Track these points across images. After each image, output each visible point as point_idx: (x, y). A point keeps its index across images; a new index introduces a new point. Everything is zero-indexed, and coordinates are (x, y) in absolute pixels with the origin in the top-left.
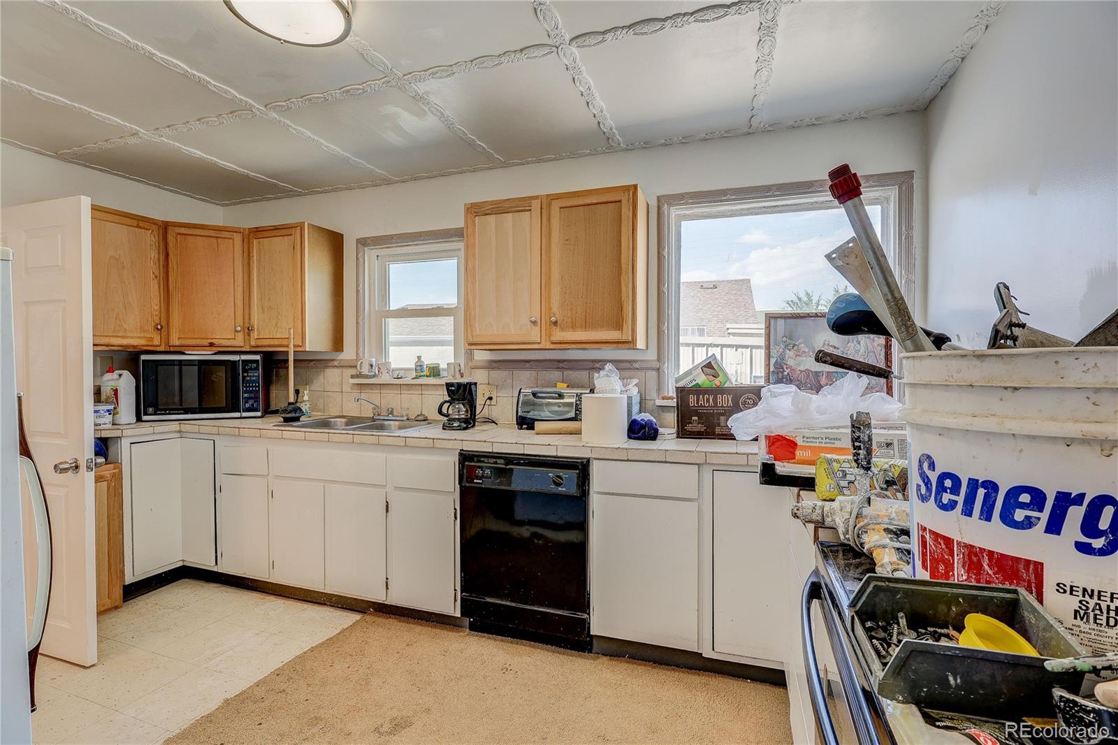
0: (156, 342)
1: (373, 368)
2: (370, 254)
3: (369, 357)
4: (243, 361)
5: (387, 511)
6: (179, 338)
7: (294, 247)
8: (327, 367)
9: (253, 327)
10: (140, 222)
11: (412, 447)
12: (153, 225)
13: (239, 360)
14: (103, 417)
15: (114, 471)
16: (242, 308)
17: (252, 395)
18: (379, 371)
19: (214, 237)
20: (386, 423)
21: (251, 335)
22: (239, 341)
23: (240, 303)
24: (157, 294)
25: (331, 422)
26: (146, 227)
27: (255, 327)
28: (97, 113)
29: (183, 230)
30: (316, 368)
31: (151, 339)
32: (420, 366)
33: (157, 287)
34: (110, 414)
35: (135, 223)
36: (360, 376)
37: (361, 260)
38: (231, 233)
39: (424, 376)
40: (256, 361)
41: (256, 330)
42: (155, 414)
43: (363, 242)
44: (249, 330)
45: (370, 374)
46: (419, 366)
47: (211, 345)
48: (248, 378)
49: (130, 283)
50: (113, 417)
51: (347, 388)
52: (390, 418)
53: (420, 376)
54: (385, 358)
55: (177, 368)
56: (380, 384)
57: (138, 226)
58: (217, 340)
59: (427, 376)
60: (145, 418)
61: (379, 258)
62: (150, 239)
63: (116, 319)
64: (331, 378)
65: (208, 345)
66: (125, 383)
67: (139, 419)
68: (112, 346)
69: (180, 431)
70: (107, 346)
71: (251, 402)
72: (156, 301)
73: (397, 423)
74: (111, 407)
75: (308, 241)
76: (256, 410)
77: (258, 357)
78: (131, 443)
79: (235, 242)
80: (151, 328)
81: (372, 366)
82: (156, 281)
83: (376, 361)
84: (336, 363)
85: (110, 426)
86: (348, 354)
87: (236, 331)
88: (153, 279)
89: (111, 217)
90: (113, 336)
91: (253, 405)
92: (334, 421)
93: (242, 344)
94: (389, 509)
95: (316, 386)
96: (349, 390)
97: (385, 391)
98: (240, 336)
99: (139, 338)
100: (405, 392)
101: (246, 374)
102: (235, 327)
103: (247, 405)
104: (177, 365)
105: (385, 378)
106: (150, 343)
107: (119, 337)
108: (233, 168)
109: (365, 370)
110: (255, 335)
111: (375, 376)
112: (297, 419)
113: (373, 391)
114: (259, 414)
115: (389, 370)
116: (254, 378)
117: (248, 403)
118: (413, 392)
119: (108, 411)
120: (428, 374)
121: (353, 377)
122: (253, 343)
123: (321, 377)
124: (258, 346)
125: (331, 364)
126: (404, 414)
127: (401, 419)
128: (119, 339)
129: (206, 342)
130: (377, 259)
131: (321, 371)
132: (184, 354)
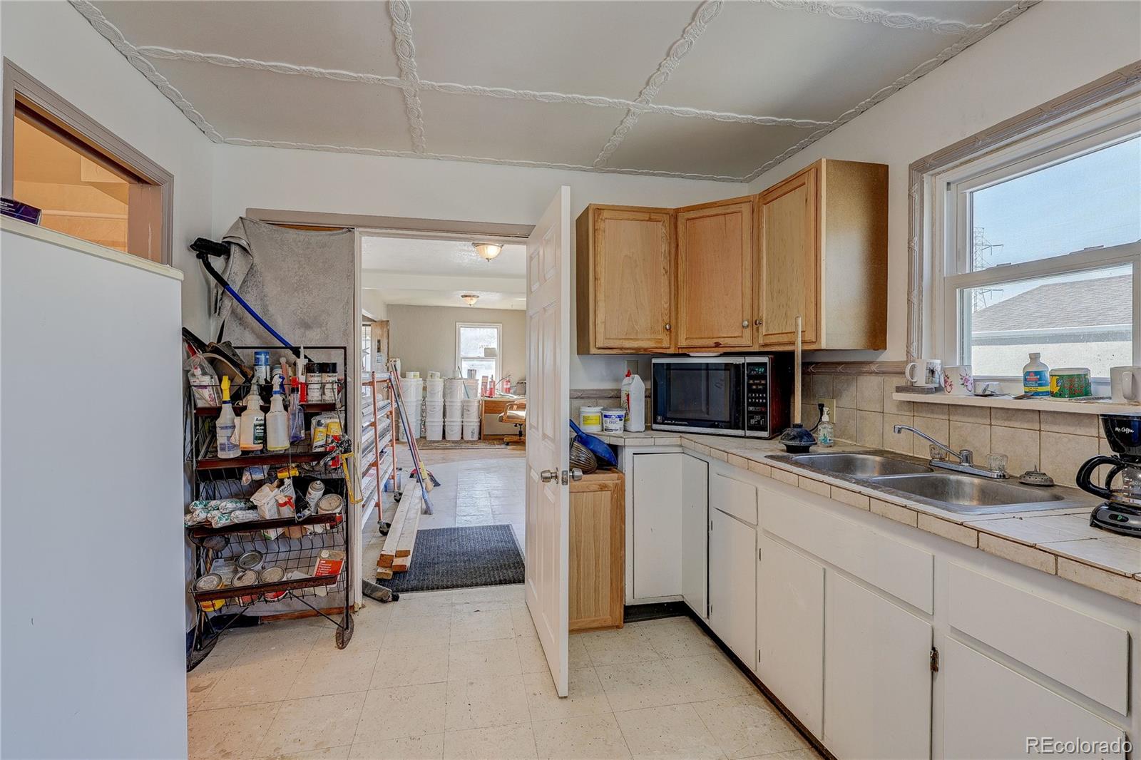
0: (666, 344)
1: (936, 375)
2: (933, 184)
3: (929, 357)
4: (749, 364)
5: (934, 668)
6: (686, 339)
7: (806, 200)
8: (861, 373)
9: (761, 320)
10: (651, 214)
11: (992, 554)
12: (664, 215)
13: (743, 364)
14: (615, 422)
15: (617, 481)
16: (750, 297)
17: (758, 409)
18: (946, 382)
19: (722, 215)
20: (953, 477)
21: (760, 331)
22: (745, 341)
23: (748, 291)
24: (667, 290)
25: (857, 459)
26: (658, 218)
27: (764, 321)
28: (589, 97)
29: (692, 214)
30: (847, 374)
31: (660, 341)
32: (1036, 373)
33: (667, 283)
34: (621, 420)
35: (646, 216)
36: (911, 388)
37: (917, 197)
38: (739, 205)
39: (1046, 393)
40: (764, 365)
41: (764, 324)
42: (663, 423)
43: (920, 167)
44: (756, 323)
45: (932, 386)
46: (1034, 377)
47: (717, 345)
48: (754, 387)
49: (641, 282)
50: (625, 423)
51: (890, 408)
52: (961, 468)
53: (1037, 394)
54: (962, 358)
55: (703, 373)
56: (949, 405)
57: (650, 220)
58: (723, 339)
59: (1052, 394)
60: (655, 426)
61: (952, 186)
62: (661, 230)
63: (629, 321)
64: (867, 389)
65: (714, 345)
66: (636, 388)
67: (648, 428)
68: (625, 349)
69: (681, 446)
70: (621, 349)
71: (757, 418)
72: (666, 299)
73: (976, 481)
74: (623, 413)
75: (827, 185)
76: (764, 429)
77: (765, 359)
78: (634, 454)
79: (744, 215)
80: (661, 329)
81: (932, 372)
82: (666, 276)
83: (942, 364)
84: (873, 368)
85: (620, 433)
86: (894, 352)
87: (743, 327)
88: (664, 275)
89: (626, 215)
90: (625, 339)
91: (759, 421)
92: (864, 459)
93: (749, 343)
94: (940, 665)
95: (847, 400)
96: (894, 410)
97: (955, 418)
98: (748, 332)
99: (649, 339)
100: (999, 423)
101: (751, 382)
102: (743, 321)
103: (753, 422)
104: (704, 369)
105: (958, 395)
106: (659, 345)
107: (631, 339)
108: (734, 118)
109: (921, 379)
110: (763, 330)
111: (938, 389)
112: (805, 450)
113: (936, 416)
114: (765, 434)
115: (967, 380)
116: (761, 387)
117: (753, 419)
118: (1017, 424)
119: (619, 417)
120: (1056, 390)
121: (899, 389)
122: (761, 341)
123: (853, 388)
124: (766, 345)
125: (866, 369)
126: (995, 464)
127: (989, 474)
128: (631, 341)
129: (711, 342)
130: (948, 189)
131: (853, 379)
132: (689, 356)
